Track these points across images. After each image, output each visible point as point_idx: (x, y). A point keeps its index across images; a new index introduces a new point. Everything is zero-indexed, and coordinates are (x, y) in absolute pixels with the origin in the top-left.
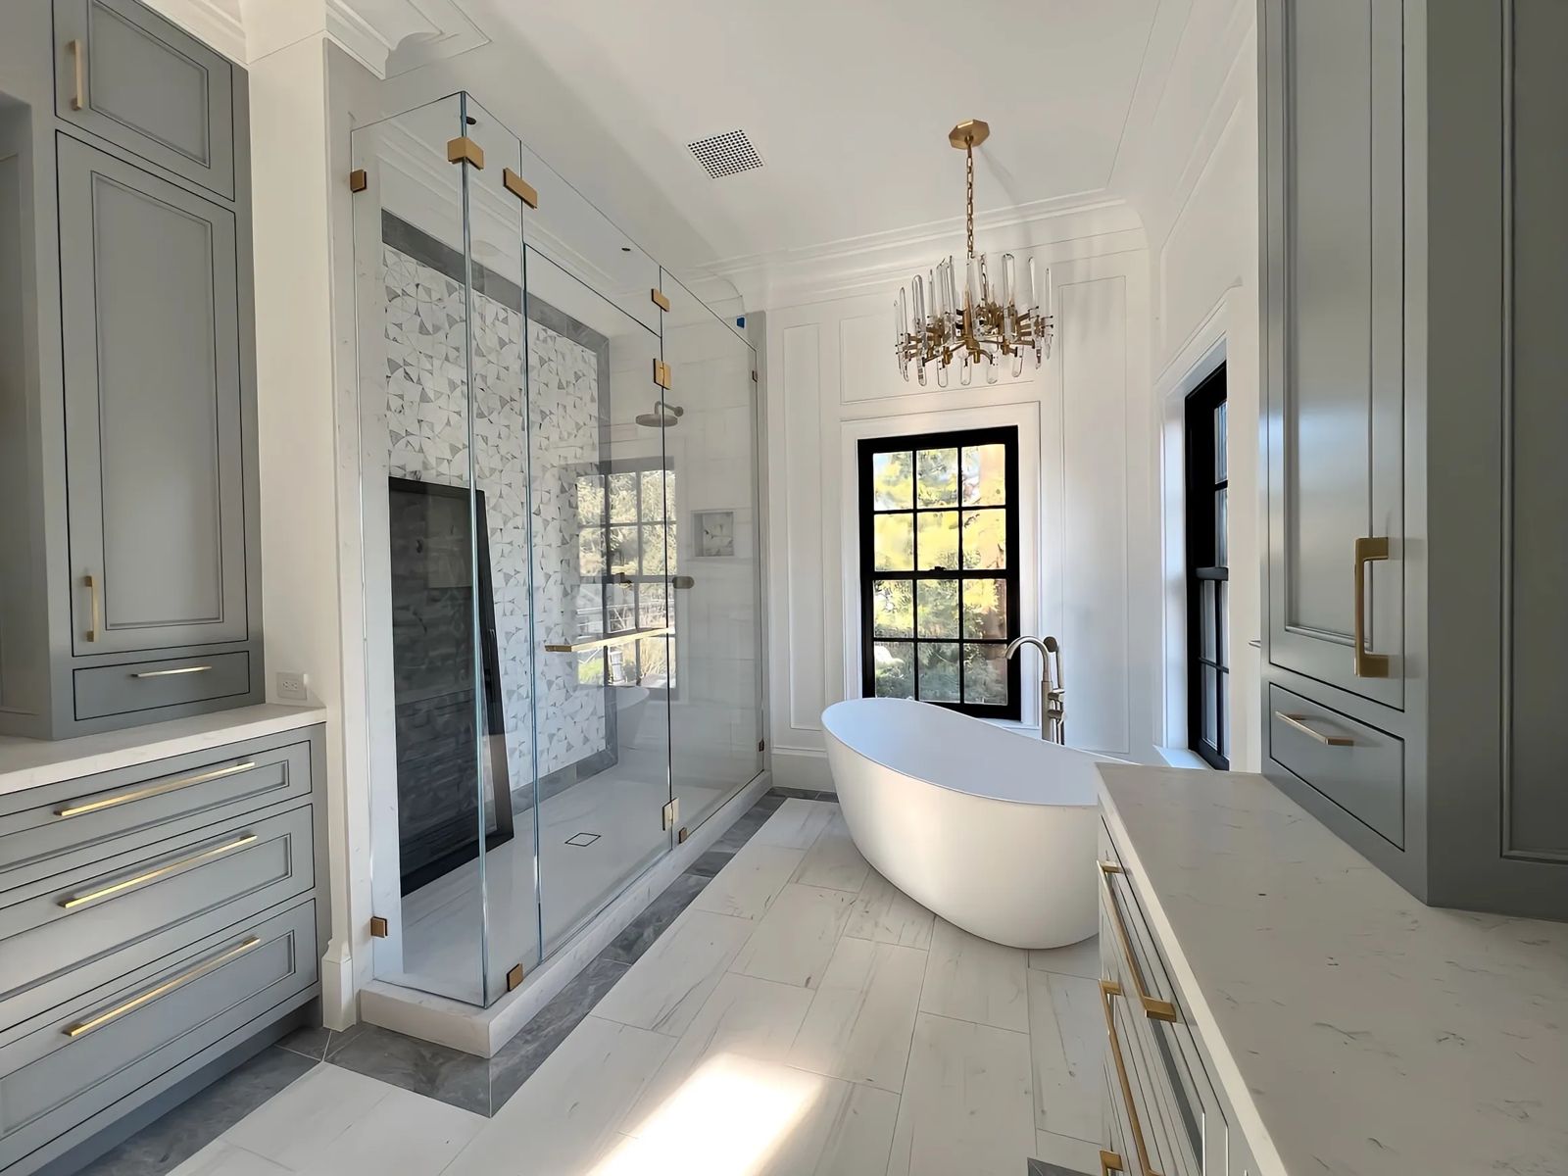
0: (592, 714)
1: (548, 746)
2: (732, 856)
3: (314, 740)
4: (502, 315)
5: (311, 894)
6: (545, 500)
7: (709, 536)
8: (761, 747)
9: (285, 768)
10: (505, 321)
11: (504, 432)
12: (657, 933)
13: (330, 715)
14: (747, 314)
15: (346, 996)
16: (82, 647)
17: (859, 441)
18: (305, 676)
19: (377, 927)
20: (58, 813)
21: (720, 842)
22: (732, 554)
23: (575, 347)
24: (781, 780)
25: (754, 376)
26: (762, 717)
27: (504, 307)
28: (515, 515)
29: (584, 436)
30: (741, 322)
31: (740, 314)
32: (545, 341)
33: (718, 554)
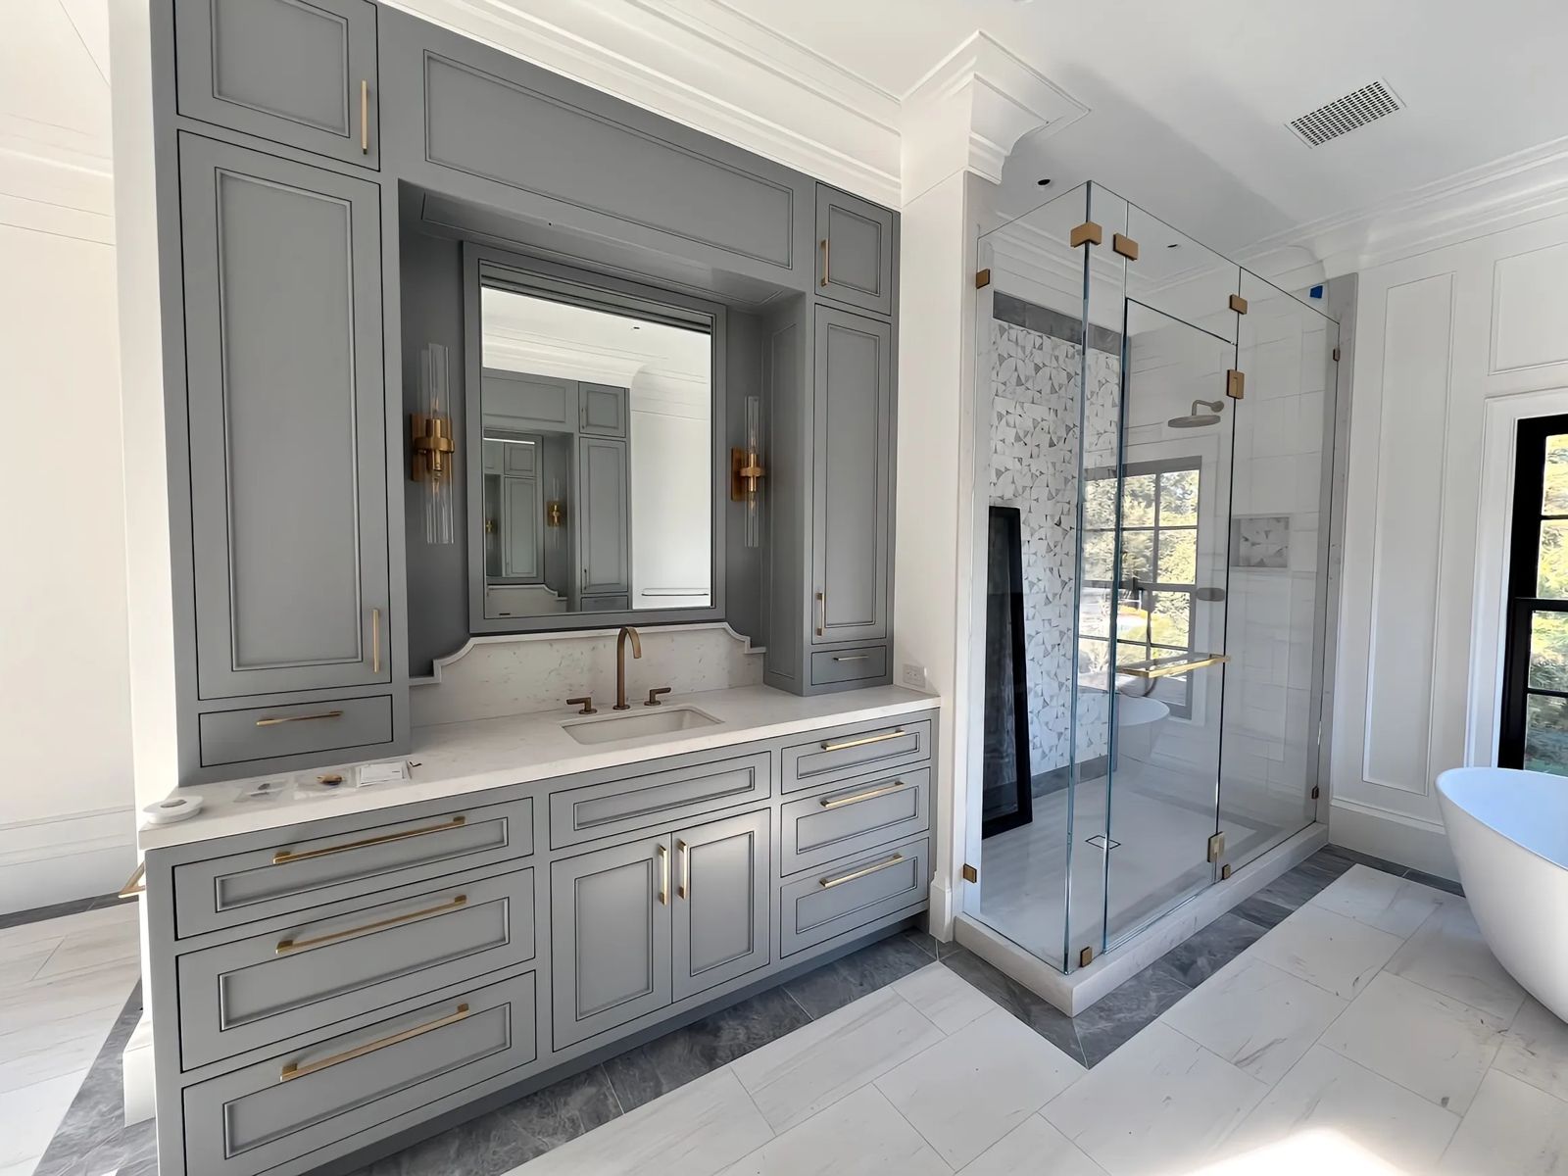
0: (1096, 719)
1: (1057, 742)
2: (1291, 912)
3: (933, 718)
4: (1038, 341)
5: (926, 834)
6: (1066, 510)
7: (1249, 543)
8: (1315, 793)
9: (917, 736)
10: (1040, 348)
11: (1035, 451)
12: (1216, 966)
13: (944, 702)
14: (1328, 282)
15: (948, 920)
16: (816, 639)
17: (1521, 422)
18: (925, 670)
19: (968, 873)
20: (824, 747)
21: (1267, 891)
22: (1284, 566)
23: (1100, 356)
24: (1340, 838)
25: (1336, 355)
26: (1317, 758)
27: (1040, 334)
28: (1040, 527)
29: (1104, 442)
30: (1316, 292)
31: (1314, 282)
32: (1073, 357)
33: (1261, 564)
